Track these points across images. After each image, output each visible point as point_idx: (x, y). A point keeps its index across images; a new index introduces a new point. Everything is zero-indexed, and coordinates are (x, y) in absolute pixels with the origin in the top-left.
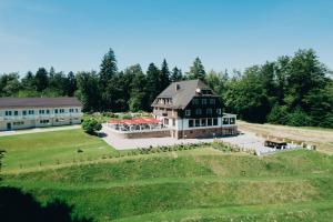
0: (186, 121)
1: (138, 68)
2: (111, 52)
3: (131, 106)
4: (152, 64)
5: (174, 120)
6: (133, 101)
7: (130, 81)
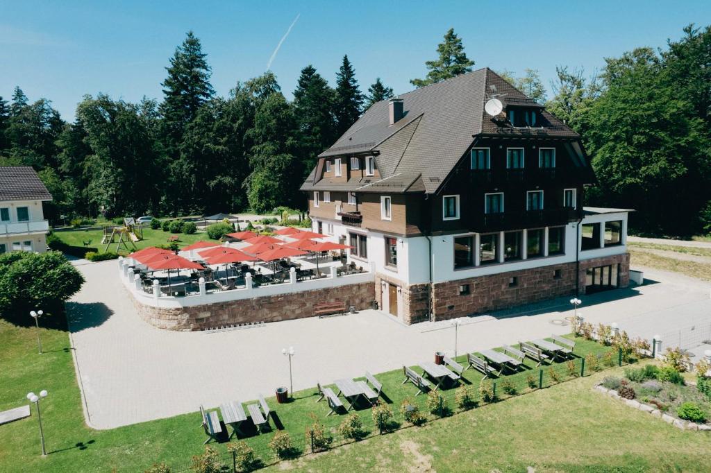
0: (445, 245)
1: (268, 84)
2: (193, 43)
3: (252, 196)
4: (309, 71)
5: (390, 242)
6: (256, 181)
7: (249, 123)
